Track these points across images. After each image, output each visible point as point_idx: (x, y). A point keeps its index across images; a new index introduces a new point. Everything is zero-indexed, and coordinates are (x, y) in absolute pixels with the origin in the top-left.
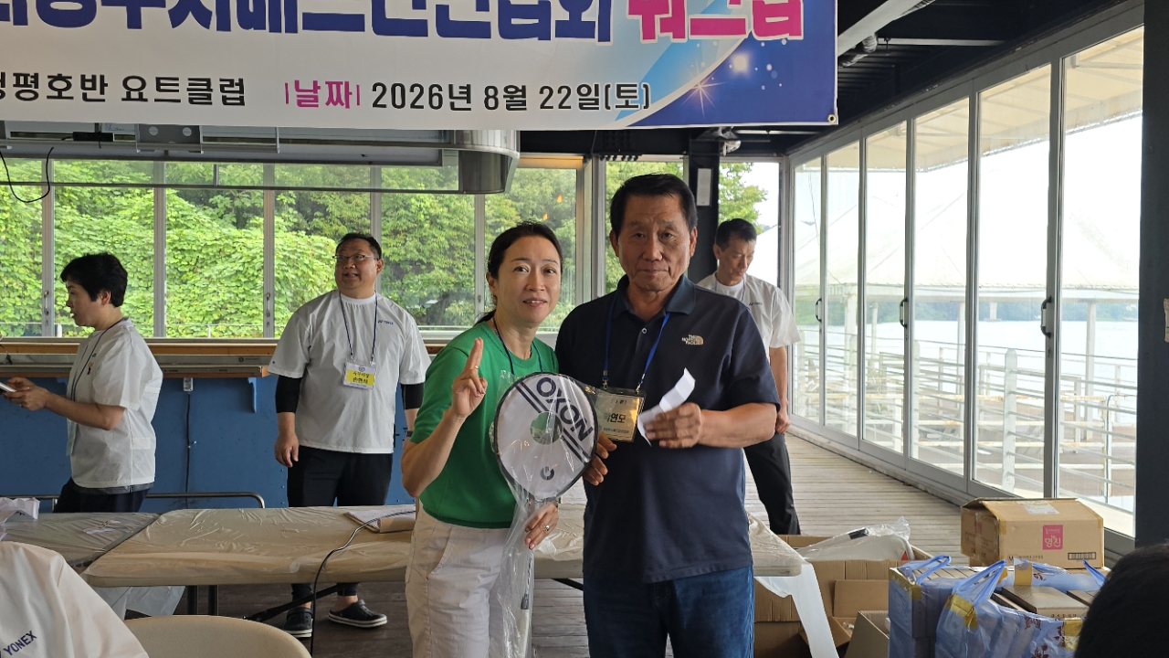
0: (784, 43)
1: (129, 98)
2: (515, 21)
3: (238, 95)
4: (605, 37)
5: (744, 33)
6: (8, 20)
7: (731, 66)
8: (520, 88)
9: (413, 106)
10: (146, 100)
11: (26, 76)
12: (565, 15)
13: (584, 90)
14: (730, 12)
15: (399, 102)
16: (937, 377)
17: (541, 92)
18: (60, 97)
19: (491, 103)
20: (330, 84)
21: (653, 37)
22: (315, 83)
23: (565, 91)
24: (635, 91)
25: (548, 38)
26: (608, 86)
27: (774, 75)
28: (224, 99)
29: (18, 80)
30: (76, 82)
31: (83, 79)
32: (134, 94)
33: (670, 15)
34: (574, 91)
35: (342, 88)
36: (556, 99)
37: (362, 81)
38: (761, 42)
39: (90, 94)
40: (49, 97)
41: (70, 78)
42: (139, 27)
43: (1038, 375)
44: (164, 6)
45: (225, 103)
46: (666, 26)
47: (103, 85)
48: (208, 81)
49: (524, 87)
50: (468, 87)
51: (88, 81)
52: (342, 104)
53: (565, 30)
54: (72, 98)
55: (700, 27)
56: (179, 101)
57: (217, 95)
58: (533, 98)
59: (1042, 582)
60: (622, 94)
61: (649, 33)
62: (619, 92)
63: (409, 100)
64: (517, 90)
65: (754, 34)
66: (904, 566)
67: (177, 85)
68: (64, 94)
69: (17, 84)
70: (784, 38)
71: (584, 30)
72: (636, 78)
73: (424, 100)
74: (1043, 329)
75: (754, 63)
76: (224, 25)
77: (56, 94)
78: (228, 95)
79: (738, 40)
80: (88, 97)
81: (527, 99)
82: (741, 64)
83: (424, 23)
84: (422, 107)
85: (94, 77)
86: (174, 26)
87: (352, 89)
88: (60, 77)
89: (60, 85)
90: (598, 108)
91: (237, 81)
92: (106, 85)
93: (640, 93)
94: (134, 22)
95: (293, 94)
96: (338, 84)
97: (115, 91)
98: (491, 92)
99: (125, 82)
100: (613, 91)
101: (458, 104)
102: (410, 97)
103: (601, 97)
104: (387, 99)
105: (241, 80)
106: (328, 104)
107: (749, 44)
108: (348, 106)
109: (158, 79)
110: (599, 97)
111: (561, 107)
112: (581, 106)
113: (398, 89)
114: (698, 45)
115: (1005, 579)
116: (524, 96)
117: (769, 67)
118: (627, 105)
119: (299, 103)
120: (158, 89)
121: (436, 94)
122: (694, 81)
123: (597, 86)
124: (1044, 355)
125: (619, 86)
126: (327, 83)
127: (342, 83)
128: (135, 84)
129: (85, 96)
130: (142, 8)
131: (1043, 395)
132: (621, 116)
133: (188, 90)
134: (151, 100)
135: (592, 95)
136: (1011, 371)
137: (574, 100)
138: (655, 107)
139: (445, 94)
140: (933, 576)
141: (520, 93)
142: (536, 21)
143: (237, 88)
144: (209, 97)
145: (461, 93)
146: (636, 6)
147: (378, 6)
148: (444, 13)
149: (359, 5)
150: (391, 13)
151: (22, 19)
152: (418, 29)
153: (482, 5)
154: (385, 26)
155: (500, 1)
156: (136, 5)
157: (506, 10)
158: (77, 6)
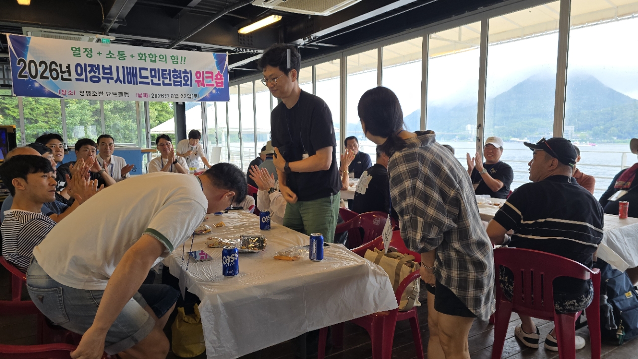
2: (176, 83)
3: (127, 95)
4: (191, 86)
5: (214, 86)
6: (84, 81)
7: (212, 92)
8: (177, 95)
11: (88, 91)
12: (185, 83)
14: (212, 82)
22: (141, 93)
23: (185, 95)
24: (197, 95)
25: (181, 86)
27: (220, 93)
29: (86, 92)
32: (108, 95)
33: (202, 83)
36: (183, 97)
37: (150, 93)
38: (217, 88)
39: (101, 95)
41: (96, 92)
44: (113, 79)
46: (201, 85)
48: (122, 93)
50: (168, 94)
51: (100, 93)
52: (146, 97)
53: (184, 85)
55: (207, 85)
56: (117, 96)
57: (124, 95)
58: (180, 96)
61: (199, 86)
62: (194, 95)
65: (216, 86)
67: (116, 93)
70: (221, 87)
71: (188, 85)
72: (197, 93)
73: (160, 97)
76: (125, 83)
82: (214, 91)
86: (116, 83)
87: (148, 95)
88: (94, 92)
91: (127, 93)
94: (108, 82)
95: (137, 95)
97: (105, 94)
98: (172, 95)
101: (166, 97)
102: (158, 96)
103: (191, 96)
104: (154, 96)
106: (143, 97)
107: (215, 88)
109: (113, 92)
118: (196, 98)
120: (113, 94)
121: (162, 95)
122: (207, 94)
126: (143, 93)
127: (146, 93)
128: (108, 93)
132: (195, 100)
133: (118, 94)
137: (187, 97)
138: (200, 98)
139: (164, 95)
142: (180, 83)
144: (122, 96)
146: (196, 81)
147: (152, 81)
148: (163, 82)
149: (149, 80)
150: (154, 82)
151: (87, 81)
152: (159, 84)
153: (170, 80)
154: (153, 84)
155: (173, 80)
156: (108, 79)
157: (174, 82)
158: (97, 79)
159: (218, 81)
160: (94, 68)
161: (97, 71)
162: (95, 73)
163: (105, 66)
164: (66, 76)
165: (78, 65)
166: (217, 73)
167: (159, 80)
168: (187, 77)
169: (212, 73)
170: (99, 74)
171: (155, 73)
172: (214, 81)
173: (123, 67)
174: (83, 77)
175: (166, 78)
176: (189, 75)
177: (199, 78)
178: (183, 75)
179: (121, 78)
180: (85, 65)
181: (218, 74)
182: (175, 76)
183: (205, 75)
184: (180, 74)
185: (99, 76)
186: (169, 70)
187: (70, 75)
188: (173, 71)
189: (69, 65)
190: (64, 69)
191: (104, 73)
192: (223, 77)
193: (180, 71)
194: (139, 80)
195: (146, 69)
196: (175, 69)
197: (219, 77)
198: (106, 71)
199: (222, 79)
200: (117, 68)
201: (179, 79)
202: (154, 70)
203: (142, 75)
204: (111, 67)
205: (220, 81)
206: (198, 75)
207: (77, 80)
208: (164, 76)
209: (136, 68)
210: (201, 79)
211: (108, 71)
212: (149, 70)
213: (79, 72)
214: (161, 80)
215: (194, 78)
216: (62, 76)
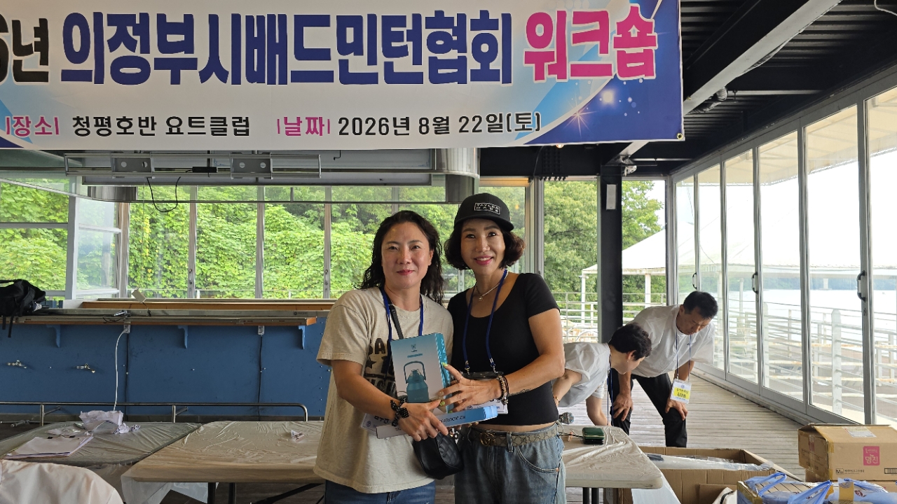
0: (641, 81)
1: (171, 132)
2: (441, 71)
3: (244, 128)
4: (507, 80)
5: (611, 75)
6: (91, 81)
7: (601, 99)
8: (445, 118)
9: (367, 133)
10: (182, 133)
11: (102, 119)
12: (477, 66)
13: (492, 119)
14: (601, 58)
15: (357, 131)
16: (787, 330)
17: (460, 121)
18: (125, 133)
19: (424, 129)
20: (309, 119)
21: (543, 78)
22: (298, 118)
23: (477, 119)
24: (530, 118)
25: (465, 82)
26: (509, 115)
27: (634, 105)
28: (236, 131)
29: (97, 122)
30: (135, 122)
31: (140, 118)
32: (174, 129)
33: (555, 62)
34: (484, 119)
35: (318, 121)
36: (471, 125)
37: (332, 116)
38: (623, 81)
39: (146, 131)
40: (118, 133)
41: (132, 119)
42: (178, 83)
43: (857, 329)
44: (195, 68)
45: (236, 134)
46: (552, 70)
47: (153, 124)
48: (225, 118)
49: (448, 118)
50: (407, 119)
51: (143, 121)
52: (317, 133)
53: (476, 76)
54: (133, 133)
55: (577, 70)
56: (204, 133)
57: (230, 128)
58: (454, 125)
59: (862, 498)
60: (520, 121)
61: (539, 75)
62: (518, 119)
63: (364, 130)
64: (443, 120)
65: (617, 74)
66: (749, 480)
67: (203, 122)
68: (128, 131)
69: (97, 125)
70: (641, 78)
71: (493, 76)
72: (530, 108)
73: (375, 129)
74: (860, 295)
75: (618, 97)
76: (237, 81)
77: (122, 131)
78: (238, 128)
79: (606, 80)
80: (144, 133)
81: (450, 126)
82: (609, 98)
83: (376, 75)
84: (374, 134)
85: (147, 118)
86: (202, 81)
87: (325, 122)
88: (124, 119)
89: (125, 124)
90: (502, 131)
91: (244, 118)
92: (156, 123)
93: (533, 118)
94: (175, 80)
95: (283, 126)
96: (315, 119)
97: (162, 127)
98: (424, 122)
99: (168, 122)
100: (513, 119)
101: (400, 131)
102: (365, 127)
103: (504, 123)
104: (349, 129)
105: (247, 118)
106: (307, 133)
107: (614, 83)
108: (321, 135)
109: (190, 118)
110: (502, 123)
111: (474, 131)
112: (489, 131)
113: (357, 122)
114: (577, 84)
115: (831, 495)
116: (447, 124)
117: (630, 100)
118: (523, 128)
119: (287, 133)
120: (190, 126)
121: (384, 125)
122: (573, 110)
123: (501, 115)
124: (860, 314)
125: (517, 115)
126: (306, 118)
127: (317, 118)
128: (174, 122)
129: (141, 131)
130: (181, 71)
131: (862, 343)
132: (519, 136)
133: (211, 125)
134: (186, 133)
135: (498, 122)
136: (836, 325)
137: (484, 125)
138: (544, 130)
139: (391, 124)
140: (773, 490)
141: (445, 122)
142: (456, 70)
143: (244, 123)
144: (225, 130)
145: (402, 123)
146: (529, 57)
147: (344, 65)
148: (389, 66)
149: (332, 65)
150: (352, 69)
151: (99, 80)
152: (371, 79)
153: (417, 60)
154: (348, 78)
155: (430, 58)
156: (176, 69)
157: (434, 63)
158: (137, 70)
159: (629, 51)
160: (130, 30)
161: (137, 38)
162: (131, 45)
163: (169, 20)
164: (31, 63)
165: (74, 20)
166: (624, 15)
167: (372, 60)
168: (491, 41)
169: (602, 17)
170: (145, 49)
171: (358, 35)
172: (613, 51)
173: (236, 19)
174: (89, 64)
175: (402, 52)
176: (498, 34)
177: (545, 41)
178: (471, 35)
179: (226, 62)
180: (98, 16)
181: (633, 19)
182: (440, 42)
183: (572, 29)
184: (461, 31)
185: (144, 56)
186: (417, 18)
187: (44, 61)
188: (431, 23)
189: (43, 22)
190: (28, 38)
191: (164, 46)
192: (654, 34)
193: (462, 17)
194: (294, 64)
195: (322, 21)
196: (439, 14)
197: (634, 32)
198: (172, 38)
199: (651, 41)
200: (214, 20)
201: (453, 54)
202: (355, 21)
203: (306, 46)
204: (189, 19)
205: (640, 50)
206: (540, 30)
207: (67, 76)
208: (394, 44)
209: (283, 18)
210: (552, 47)
211: (181, 38)
212: (334, 22)
213: (77, 46)
214: (381, 58)
215: (521, 45)
216: (18, 64)
